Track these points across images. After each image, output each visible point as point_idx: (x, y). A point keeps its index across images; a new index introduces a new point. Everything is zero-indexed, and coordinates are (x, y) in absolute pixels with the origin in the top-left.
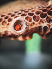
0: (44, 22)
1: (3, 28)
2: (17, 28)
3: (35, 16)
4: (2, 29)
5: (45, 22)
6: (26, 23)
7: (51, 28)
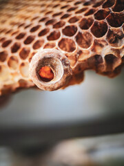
0: (103, 44)
1: (12, 74)
2: (45, 72)
3: (80, 33)
4: (11, 77)
5: (107, 44)
6: (63, 60)
7: (122, 55)
